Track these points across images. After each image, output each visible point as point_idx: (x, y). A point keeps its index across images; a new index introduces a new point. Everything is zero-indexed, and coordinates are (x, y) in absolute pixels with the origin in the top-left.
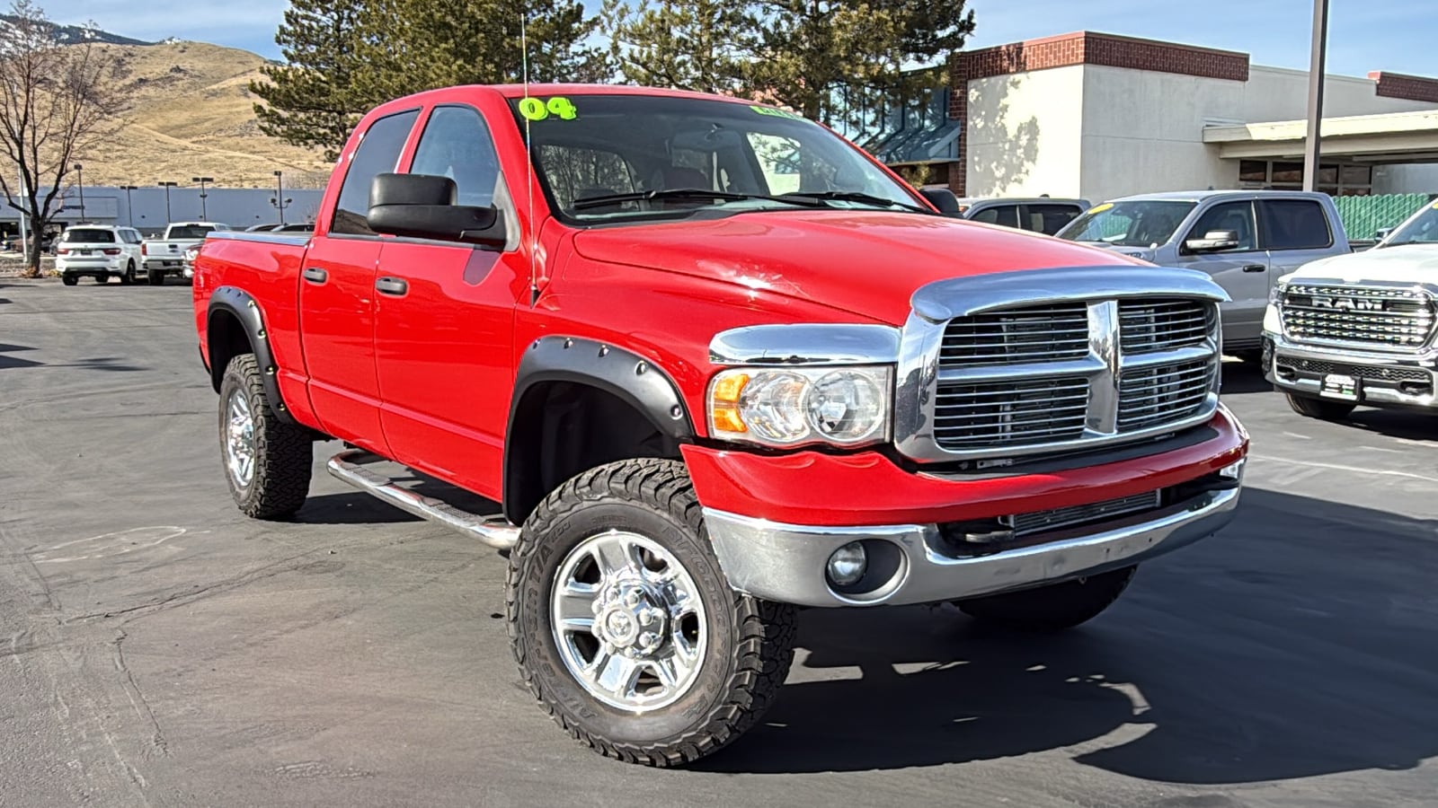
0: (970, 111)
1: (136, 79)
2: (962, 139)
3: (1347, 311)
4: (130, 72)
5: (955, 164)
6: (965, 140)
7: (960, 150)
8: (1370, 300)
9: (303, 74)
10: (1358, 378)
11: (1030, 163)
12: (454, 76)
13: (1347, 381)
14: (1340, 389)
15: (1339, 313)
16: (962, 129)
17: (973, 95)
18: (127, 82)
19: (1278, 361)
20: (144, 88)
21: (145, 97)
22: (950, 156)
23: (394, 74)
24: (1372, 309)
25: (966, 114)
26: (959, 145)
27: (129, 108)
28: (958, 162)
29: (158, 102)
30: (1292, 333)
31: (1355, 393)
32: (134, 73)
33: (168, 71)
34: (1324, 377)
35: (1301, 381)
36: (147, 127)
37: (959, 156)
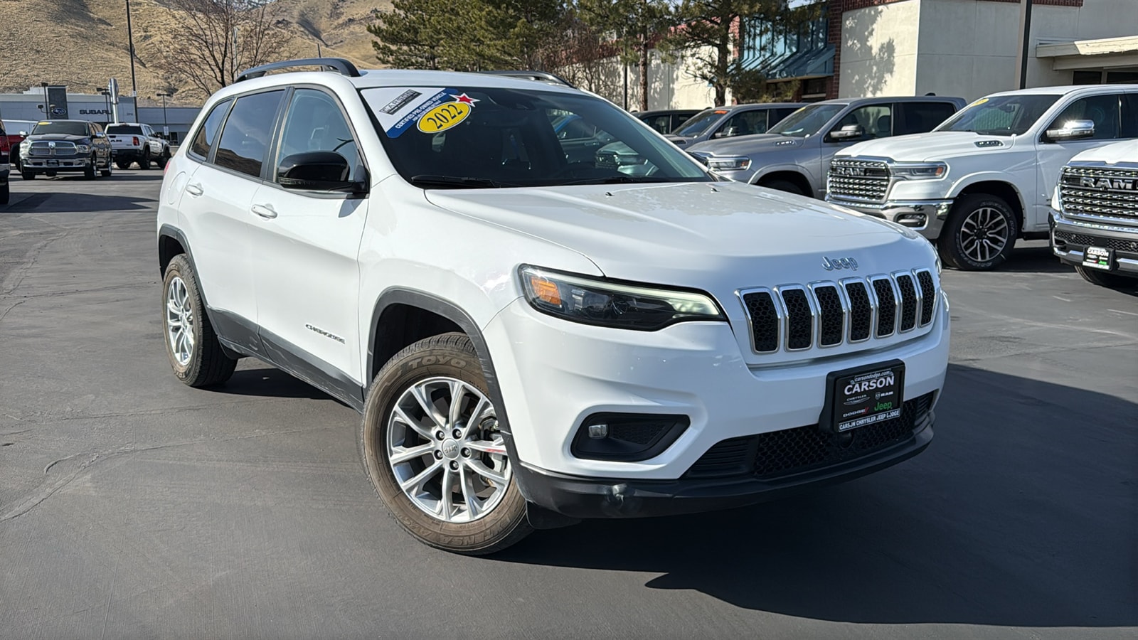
0: (845, 35)
1: (347, 19)
2: (836, 60)
3: (1106, 190)
4: (343, 14)
5: (830, 78)
6: (839, 59)
7: (834, 67)
8: (1123, 180)
9: (404, 19)
10: (1112, 250)
11: (889, 75)
12: (483, 19)
13: (1102, 252)
14: (1097, 260)
15: (1100, 191)
16: (836, 51)
17: (849, 23)
18: (340, 21)
19: (1055, 235)
20: (352, 26)
21: (352, 33)
22: (825, 72)
23: (454, 18)
24: (1125, 188)
25: (840, 39)
26: (834, 63)
27: (342, 41)
28: (833, 76)
29: (361, 37)
30: (1068, 210)
31: (1108, 264)
32: (345, 14)
33: (369, 12)
34: (1086, 249)
35: (1071, 252)
36: (354, 56)
37: (834, 71)
